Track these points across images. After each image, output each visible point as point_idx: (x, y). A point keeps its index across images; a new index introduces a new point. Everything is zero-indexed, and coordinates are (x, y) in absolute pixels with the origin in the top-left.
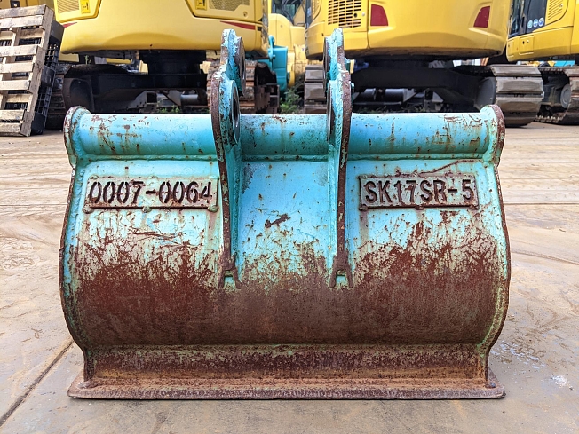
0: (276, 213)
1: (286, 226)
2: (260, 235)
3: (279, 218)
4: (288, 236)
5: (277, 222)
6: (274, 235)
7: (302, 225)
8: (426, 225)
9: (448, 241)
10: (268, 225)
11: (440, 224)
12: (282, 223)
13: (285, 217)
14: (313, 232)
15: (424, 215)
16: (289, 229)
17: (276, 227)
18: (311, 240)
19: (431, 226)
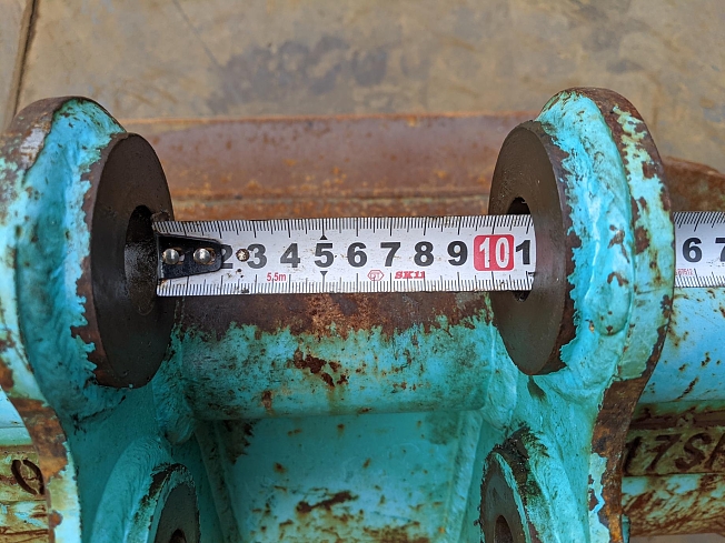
0: (321, 492)
1: (346, 509)
2: (289, 523)
3: (327, 498)
4: (351, 523)
5: (326, 505)
6: (320, 522)
7: (385, 505)
8: (660, 494)
9: (689, 513)
10: (304, 508)
11: (690, 493)
12: (339, 505)
13: (343, 497)
14: (409, 513)
15: (663, 482)
16: (354, 512)
17: (323, 512)
18: (401, 523)
19: (667, 496)
